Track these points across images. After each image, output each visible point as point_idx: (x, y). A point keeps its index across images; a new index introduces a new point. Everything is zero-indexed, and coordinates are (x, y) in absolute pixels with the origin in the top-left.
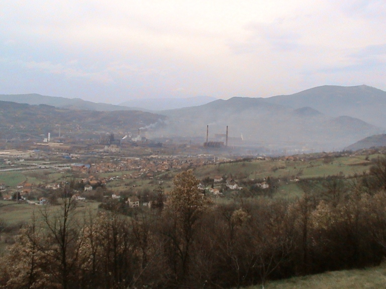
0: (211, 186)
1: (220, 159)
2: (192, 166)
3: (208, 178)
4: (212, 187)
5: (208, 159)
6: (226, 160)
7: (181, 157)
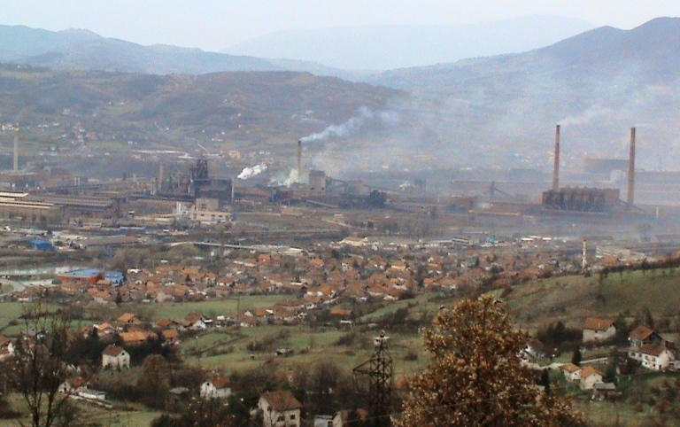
0: (571, 354)
1: (607, 252)
2: (499, 282)
3: (560, 325)
4: (577, 360)
5: (561, 253)
6: (628, 257)
7: (458, 247)
